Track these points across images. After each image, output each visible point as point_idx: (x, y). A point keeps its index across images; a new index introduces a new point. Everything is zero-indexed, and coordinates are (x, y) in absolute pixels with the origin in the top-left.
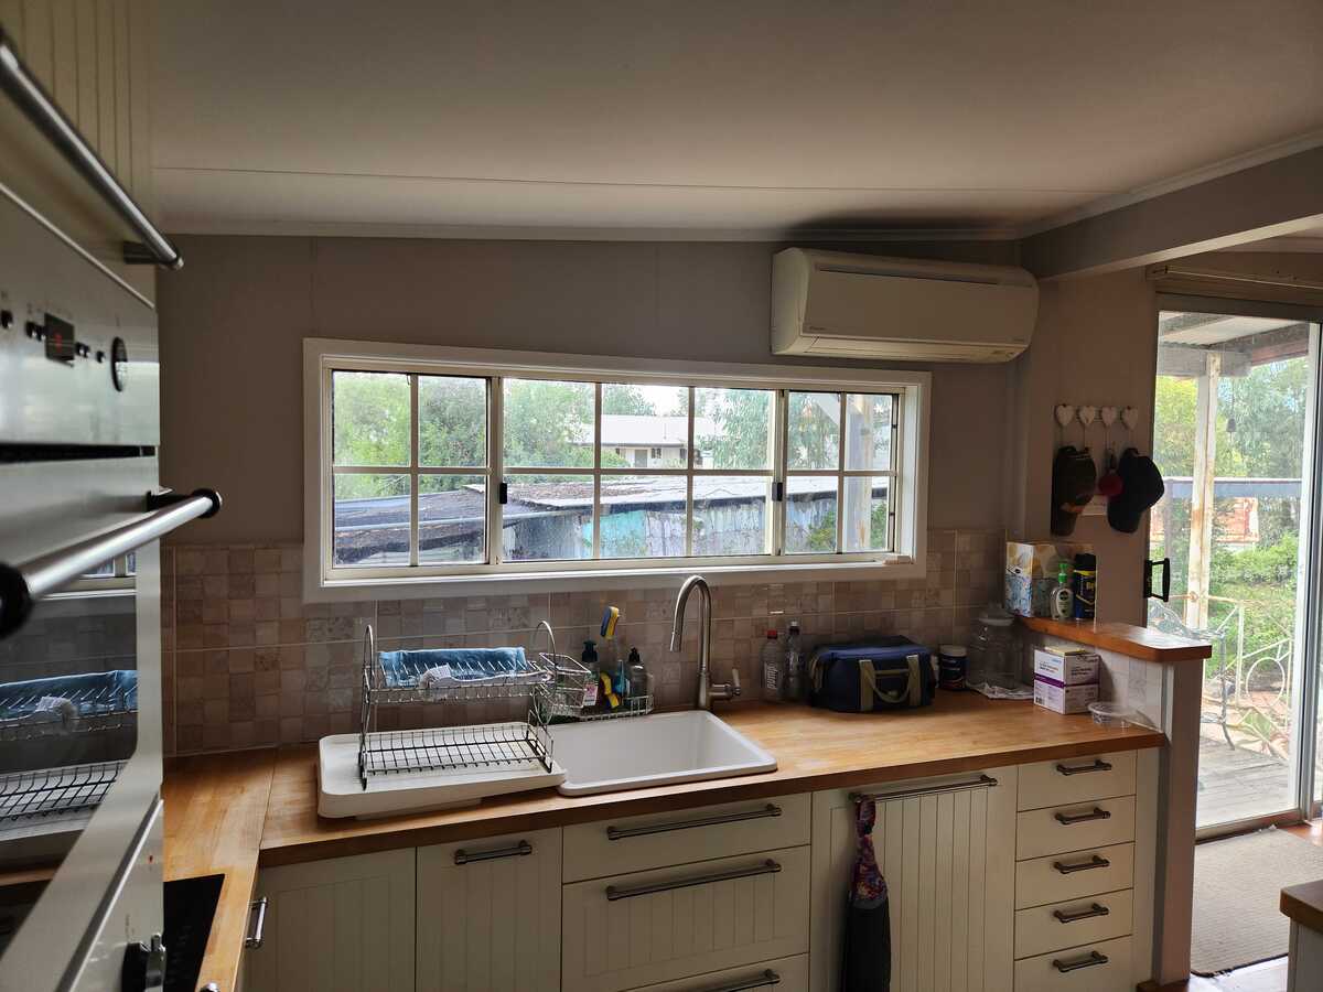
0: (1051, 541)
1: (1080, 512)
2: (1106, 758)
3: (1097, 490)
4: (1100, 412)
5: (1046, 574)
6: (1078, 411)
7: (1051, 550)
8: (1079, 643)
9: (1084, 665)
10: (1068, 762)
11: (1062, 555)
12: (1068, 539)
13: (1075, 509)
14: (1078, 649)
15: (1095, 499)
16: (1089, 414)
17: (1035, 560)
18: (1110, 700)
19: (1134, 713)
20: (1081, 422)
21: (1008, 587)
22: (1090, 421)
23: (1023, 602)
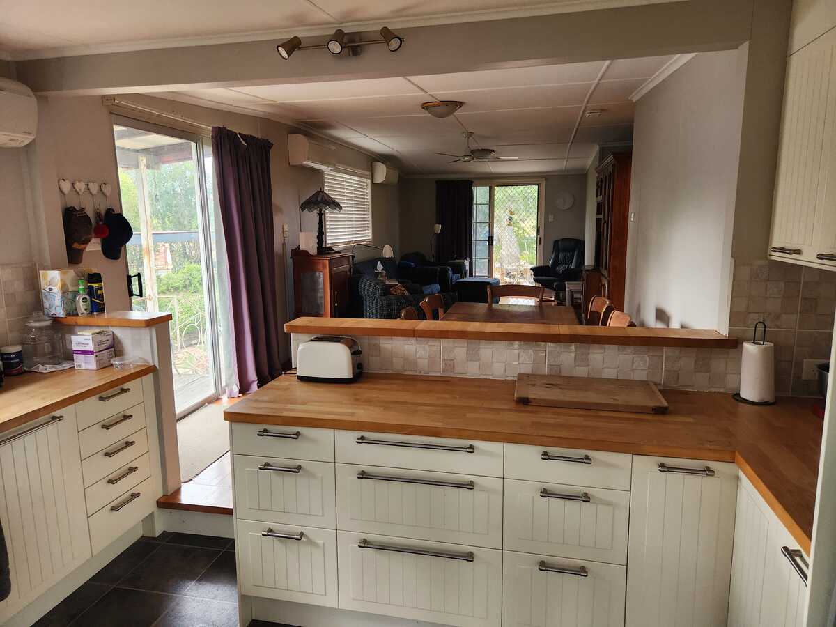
0: (69, 267)
1: (85, 248)
2: (125, 386)
3: (93, 235)
4: (88, 185)
5: (71, 288)
6: (73, 184)
7: (71, 273)
8: (98, 326)
9: (105, 338)
10: (104, 394)
11: (80, 275)
12: (81, 265)
13: (82, 246)
14: (99, 330)
15: (93, 240)
16: (81, 186)
17: (61, 280)
18: (122, 355)
19: (137, 358)
20: (76, 191)
21: (44, 300)
22: (82, 191)
23: (57, 308)
